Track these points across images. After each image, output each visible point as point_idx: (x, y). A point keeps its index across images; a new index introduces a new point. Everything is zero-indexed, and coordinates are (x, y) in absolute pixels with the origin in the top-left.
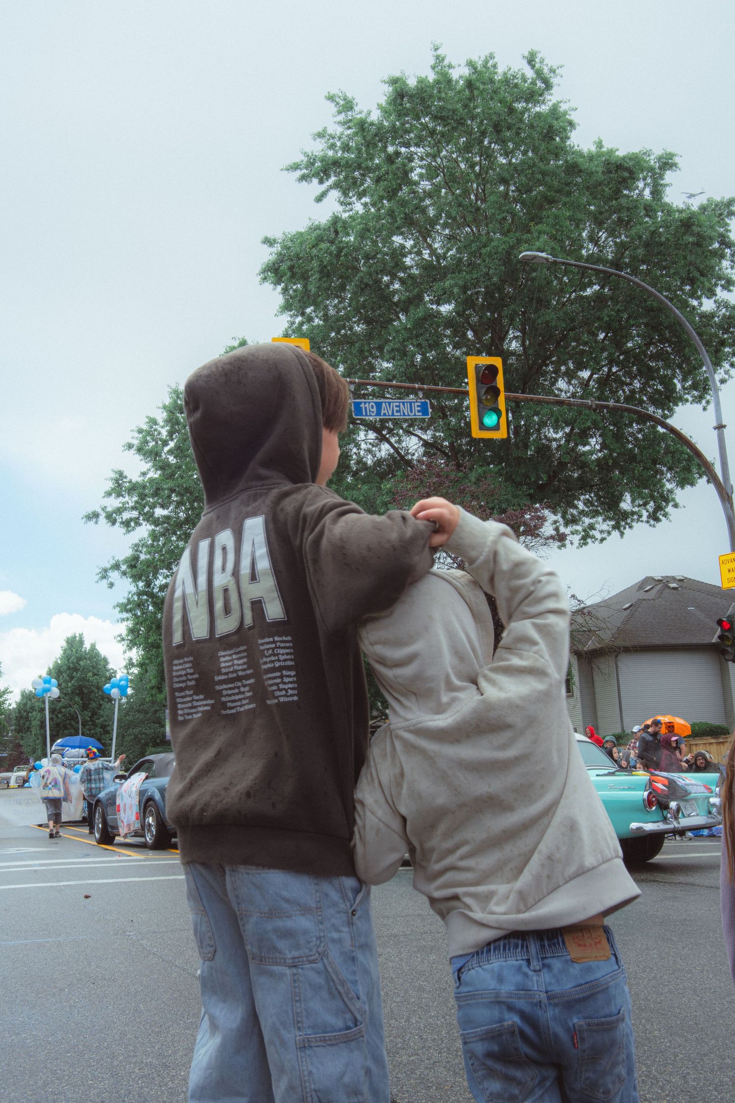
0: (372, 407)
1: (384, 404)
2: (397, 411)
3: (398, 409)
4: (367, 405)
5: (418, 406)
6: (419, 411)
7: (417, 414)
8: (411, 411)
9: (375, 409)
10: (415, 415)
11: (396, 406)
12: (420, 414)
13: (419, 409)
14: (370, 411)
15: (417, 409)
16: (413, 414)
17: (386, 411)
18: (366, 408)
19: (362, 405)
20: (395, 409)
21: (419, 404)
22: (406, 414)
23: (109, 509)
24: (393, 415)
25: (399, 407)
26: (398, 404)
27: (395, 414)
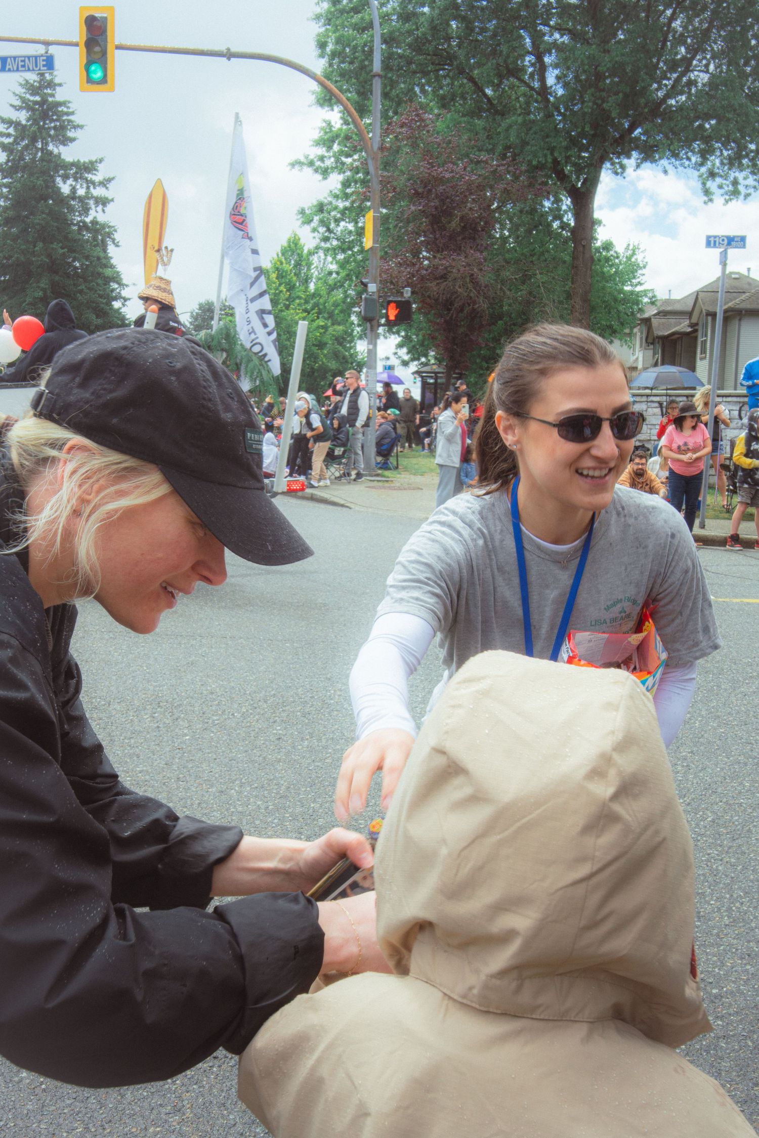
1: (9, 59)
2: (23, 66)
3: (23, 63)
5: (43, 60)
6: (44, 66)
7: (42, 68)
8: (36, 66)
10: (40, 70)
11: (22, 61)
12: (45, 68)
13: (45, 63)
15: (42, 63)
16: (38, 68)
17: (11, 67)
20: (21, 64)
21: (45, 58)
22: (31, 68)
23: (311, 157)
24: (18, 70)
25: (24, 61)
26: (23, 59)
27: (20, 69)
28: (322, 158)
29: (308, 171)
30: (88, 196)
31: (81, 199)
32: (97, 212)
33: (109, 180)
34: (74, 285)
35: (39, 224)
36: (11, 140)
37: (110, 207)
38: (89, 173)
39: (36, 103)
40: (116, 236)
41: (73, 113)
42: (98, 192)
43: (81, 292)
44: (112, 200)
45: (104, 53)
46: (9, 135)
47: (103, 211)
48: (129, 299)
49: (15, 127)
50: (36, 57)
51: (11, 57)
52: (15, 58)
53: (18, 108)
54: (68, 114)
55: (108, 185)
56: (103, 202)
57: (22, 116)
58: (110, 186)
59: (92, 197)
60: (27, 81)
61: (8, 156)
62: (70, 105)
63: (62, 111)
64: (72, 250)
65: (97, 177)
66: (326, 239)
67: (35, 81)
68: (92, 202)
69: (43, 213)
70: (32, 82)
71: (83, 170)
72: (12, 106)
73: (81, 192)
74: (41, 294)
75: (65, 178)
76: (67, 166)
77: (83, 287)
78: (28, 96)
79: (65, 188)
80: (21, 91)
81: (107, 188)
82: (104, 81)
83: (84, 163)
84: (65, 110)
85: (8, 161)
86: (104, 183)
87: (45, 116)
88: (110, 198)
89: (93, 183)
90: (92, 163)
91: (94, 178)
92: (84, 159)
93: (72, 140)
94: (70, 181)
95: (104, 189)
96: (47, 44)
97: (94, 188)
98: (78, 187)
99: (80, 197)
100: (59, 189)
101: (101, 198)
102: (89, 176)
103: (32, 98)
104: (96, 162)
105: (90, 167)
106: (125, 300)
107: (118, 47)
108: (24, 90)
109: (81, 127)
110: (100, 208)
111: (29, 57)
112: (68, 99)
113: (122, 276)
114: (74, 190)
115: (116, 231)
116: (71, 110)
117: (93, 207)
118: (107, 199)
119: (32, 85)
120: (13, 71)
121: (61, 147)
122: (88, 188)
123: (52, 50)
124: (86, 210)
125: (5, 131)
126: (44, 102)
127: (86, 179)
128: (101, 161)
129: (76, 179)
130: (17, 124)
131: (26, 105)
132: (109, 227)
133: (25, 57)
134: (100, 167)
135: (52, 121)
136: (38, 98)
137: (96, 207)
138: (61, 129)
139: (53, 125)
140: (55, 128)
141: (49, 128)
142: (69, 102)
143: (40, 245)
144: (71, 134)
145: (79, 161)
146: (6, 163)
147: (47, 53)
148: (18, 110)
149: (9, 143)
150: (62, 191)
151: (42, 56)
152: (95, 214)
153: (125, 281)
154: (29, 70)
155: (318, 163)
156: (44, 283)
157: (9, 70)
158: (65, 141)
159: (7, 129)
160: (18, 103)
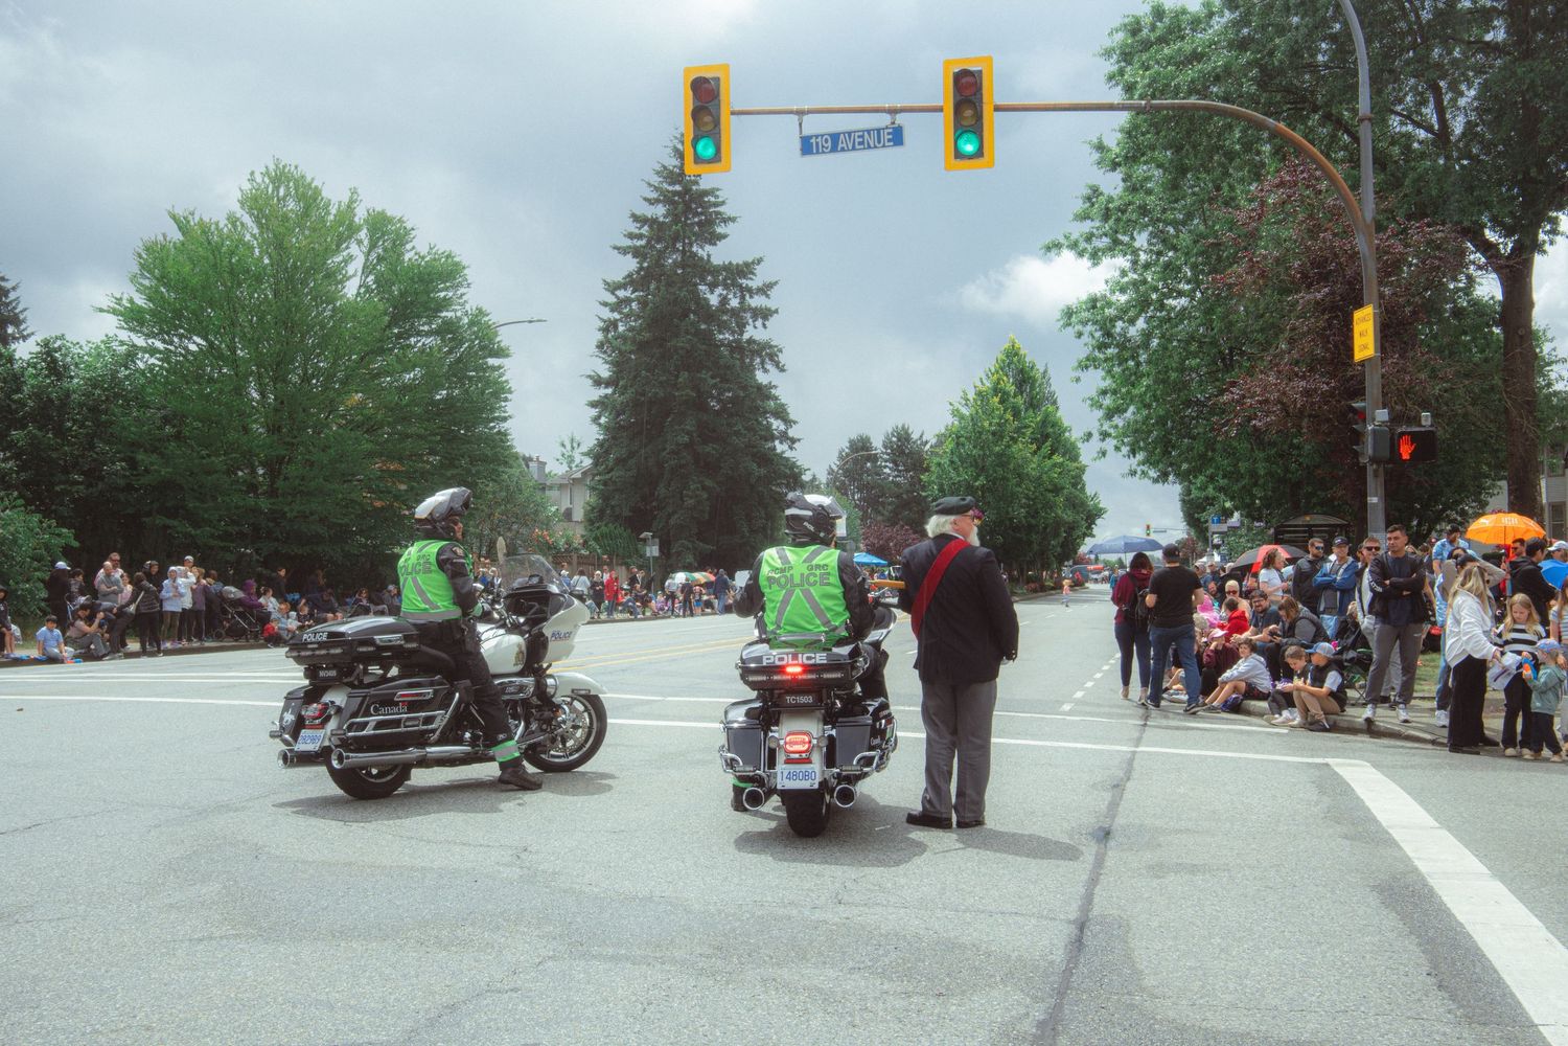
0: (826, 141)
1: (841, 136)
2: (860, 143)
3: (861, 140)
4: (819, 140)
5: (889, 134)
6: (889, 140)
7: (887, 144)
8: (879, 142)
9: (829, 144)
10: (884, 145)
11: (859, 137)
12: (892, 144)
13: (890, 137)
14: (823, 147)
15: (887, 137)
16: (882, 144)
17: (844, 145)
18: (817, 143)
19: (813, 140)
20: (857, 140)
21: (891, 130)
22: (872, 145)
23: (1074, 237)
24: (854, 148)
25: (862, 137)
26: (861, 133)
27: (857, 147)
28: (1089, 238)
29: (1068, 255)
30: (744, 308)
31: (734, 313)
32: (755, 327)
33: (770, 286)
34: (728, 424)
35: (682, 348)
36: (643, 242)
37: (772, 322)
38: (745, 277)
39: (675, 193)
40: (782, 358)
41: (723, 203)
42: (756, 302)
43: (737, 433)
44: (776, 311)
45: (979, 117)
46: (640, 237)
47: (764, 326)
48: (799, 440)
49: (651, 227)
50: (879, 130)
51: (844, 133)
52: (850, 133)
53: (651, 202)
54: (716, 205)
55: (769, 292)
56: (764, 314)
57: (659, 211)
58: (773, 293)
59: (750, 308)
60: (665, 167)
61: (640, 263)
62: (718, 193)
63: (709, 201)
64: (724, 380)
65: (755, 283)
66: (1102, 346)
67: (674, 167)
68: (748, 315)
69: (687, 332)
70: (671, 168)
71: (735, 274)
72: (646, 199)
73: (734, 303)
74: (686, 439)
75: (712, 286)
76: (716, 271)
77: (739, 427)
78: (665, 186)
79: (714, 300)
80: (656, 180)
81: (768, 296)
82: (979, 153)
83: (737, 265)
84: (712, 199)
85: (641, 268)
86: (764, 290)
87: (688, 209)
88: (773, 309)
89: (749, 290)
90: (747, 265)
91: (750, 283)
92: (737, 260)
93: (724, 236)
94: (719, 290)
95: (764, 297)
96: (893, 111)
97: (751, 297)
98: (730, 296)
99: (733, 309)
100: (706, 300)
101: (761, 309)
102: (744, 282)
103: (670, 188)
104: (753, 263)
105: (746, 270)
106: (794, 441)
107: (998, 109)
108: (661, 179)
109: (733, 220)
110: (759, 323)
111: (869, 131)
112: (715, 186)
113: (789, 410)
114: (724, 300)
115: (780, 351)
116: (720, 199)
117: (750, 321)
118: (769, 310)
119: (671, 172)
120: (849, 150)
121: (708, 248)
122: (743, 298)
123: (900, 119)
124: (742, 326)
125: (637, 231)
126: (687, 190)
127: (741, 286)
128: (759, 261)
129: (726, 287)
130: (652, 222)
131: (666, 198)
132: (771, 347)
133: (863, 131)
134: (758, 269)
135: (697, 214)
136: (678, 188)
137: (754, 321)
138: (708, 223)
139: (696, 220)
140: (700, 224)
141: (692, 224)
142: (718, 190)
143: (684, 376)
144: (720, 230)
145: (730, 263)
146: (638, 272)
147: (893, 123)
148: (653, 204)
149: (641, 246)
150: (711, 303)
151: (887, 128)
152: (754, 332)
153: (792, 417)
154: (869, 147)
155: (1083, 245)
156: (690, 424)
157: (843, 150)
158: (714, 238)
159: (640, 229)
160: (654, 195)
